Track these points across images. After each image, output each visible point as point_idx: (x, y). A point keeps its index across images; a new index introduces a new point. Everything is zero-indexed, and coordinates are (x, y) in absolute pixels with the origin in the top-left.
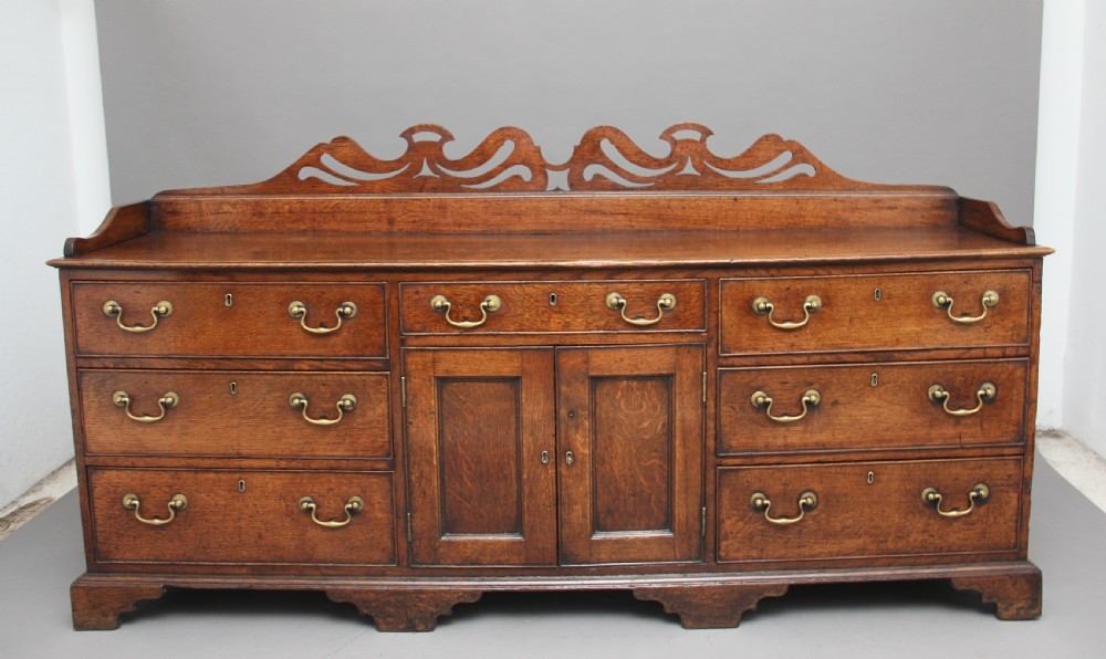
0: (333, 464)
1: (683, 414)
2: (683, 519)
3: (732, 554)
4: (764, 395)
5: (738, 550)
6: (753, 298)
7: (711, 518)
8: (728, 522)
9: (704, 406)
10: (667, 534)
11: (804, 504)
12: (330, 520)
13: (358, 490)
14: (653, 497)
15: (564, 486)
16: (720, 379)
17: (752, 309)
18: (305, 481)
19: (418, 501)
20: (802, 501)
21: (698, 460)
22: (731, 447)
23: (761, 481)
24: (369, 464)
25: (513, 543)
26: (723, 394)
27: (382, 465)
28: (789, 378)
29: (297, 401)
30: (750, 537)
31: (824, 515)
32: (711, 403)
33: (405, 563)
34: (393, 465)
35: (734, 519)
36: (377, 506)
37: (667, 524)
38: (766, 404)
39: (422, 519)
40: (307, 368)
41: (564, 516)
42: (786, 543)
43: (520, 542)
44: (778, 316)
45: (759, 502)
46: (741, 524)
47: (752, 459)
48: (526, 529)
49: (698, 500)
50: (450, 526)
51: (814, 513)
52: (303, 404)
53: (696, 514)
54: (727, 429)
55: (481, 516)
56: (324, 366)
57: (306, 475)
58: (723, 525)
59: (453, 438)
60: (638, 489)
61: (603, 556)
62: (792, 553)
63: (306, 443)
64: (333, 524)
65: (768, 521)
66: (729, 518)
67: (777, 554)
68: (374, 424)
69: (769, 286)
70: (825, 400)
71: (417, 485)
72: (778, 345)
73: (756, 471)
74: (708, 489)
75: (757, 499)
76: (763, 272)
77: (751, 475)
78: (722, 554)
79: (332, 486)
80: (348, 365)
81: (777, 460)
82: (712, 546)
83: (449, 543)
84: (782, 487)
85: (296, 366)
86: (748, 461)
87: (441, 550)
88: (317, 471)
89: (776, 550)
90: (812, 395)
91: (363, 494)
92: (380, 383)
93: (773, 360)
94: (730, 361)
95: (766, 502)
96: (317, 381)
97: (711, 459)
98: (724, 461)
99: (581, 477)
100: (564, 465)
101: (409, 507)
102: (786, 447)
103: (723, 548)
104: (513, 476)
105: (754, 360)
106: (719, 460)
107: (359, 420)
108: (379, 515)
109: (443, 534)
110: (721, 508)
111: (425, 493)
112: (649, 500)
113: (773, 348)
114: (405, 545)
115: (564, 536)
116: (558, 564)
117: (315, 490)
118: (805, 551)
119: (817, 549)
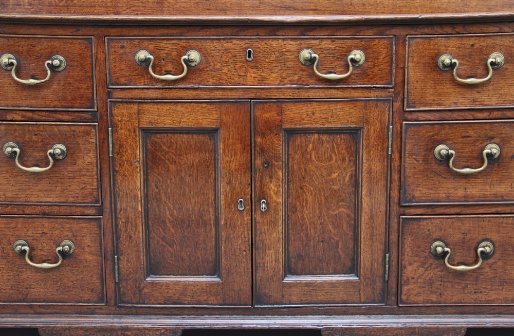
0: (47, 209)
1: (370, 166)
2: (368, 264)
3: (413, 298)
4: (447, 148)
5: (418, 294)
6: (438, 55)
7: (394, 263)
8: (409, 268)
9: (390, 158)
10: (353, 278)
11: (482, 252)
12: (44, 262)
13: (70, 234)
14: (340, 243)
15: (258, 232)
16: (406, 132)
17: (437, 66)
18: (19, 226)
19: (124, 245)
20: (480, 249)
21: (383, 208)
22: (414, 197)
23: (441, 230)
24: (78, 210)
25: (211, 285)
26: (408, 147)
27: (92, 211)
28: (471, 132)
29: (9, 149)
30: (430, 283)
31: (500, 264)
32: (396, 156)
33: (113, 302)
34: (101, 211)
35: (416, 264)
36: (87, 249)
37: (353, 269)
38: (449, 156)
39: (128, 261)
40: (19, 118)
41: (259, 261)
42: (464, 288)
43: (218, 284)
44: (461, 72)
45: (439, 249)
46: (422, 269)
47: (432, 209)
48: (223, 272)
49: (381, 247)
50: (153, 269)
51: (491, 261)
52: (15, 152)
53: (380, 259)
54: (410, 180)
55: (183, 260)
56: (36, 116)
57: (21, 220)
58: (405, 271)
59: (156, 187)
60: (327, 236)
61: (294, 298)
62: (469, 298)
63: (19, 190)
64: (46, 265)
65: (447, 268)
66: (410, 264)
67: (455, 299)
68: (84, 172)
69: (453, 42)
70: (504, 153)
71: (124, 229)
72: (461, 100)
73: (437, 220)
74: (391, 237)
75: (437, 246)
76: (449, 30)
77: (432, 224)
78: (404, 298)
79: (45, 230)
80: (59, 116)
81: (457, 210)
82: (394, 290)
83: (153, 284)
84: (461, 236)
85: (9, 117)
86: (429, 211)
87: (146, 290)
88: (31, 216)
89: (453, 295)
90: (492, 148)
91: (74, 238)
92: (87, 133)
93: (455, 115)
94: (415, 116)
95: (446, 249)
96: (29, 131)
97: (395, 208)
98: (407, 211)
99: (274, 223)
100: (259, 213)
101: (117, 250)
102: (466, 198)
103: (404, 292)
104: (212, 222)
105: (438, 115)
106: (402, 209)
107: (69, 168)
108: (89, 257)
109: (148, 275)
110: (403, 255)
111: (131, 237)
112: (337, 247)
113: (456, 104)
114: (113, 285)
115: (258, 278)
116: (252, 305)
117: (29, 233)
118: (482, 297)
119: (493, 295)
